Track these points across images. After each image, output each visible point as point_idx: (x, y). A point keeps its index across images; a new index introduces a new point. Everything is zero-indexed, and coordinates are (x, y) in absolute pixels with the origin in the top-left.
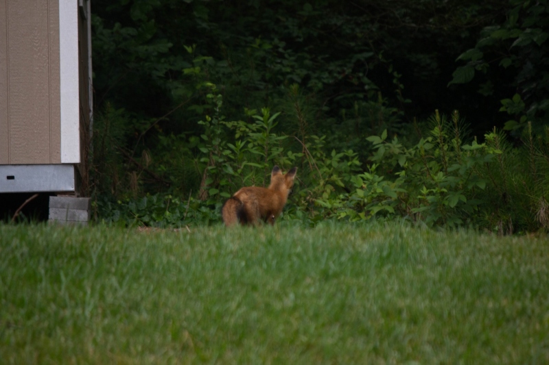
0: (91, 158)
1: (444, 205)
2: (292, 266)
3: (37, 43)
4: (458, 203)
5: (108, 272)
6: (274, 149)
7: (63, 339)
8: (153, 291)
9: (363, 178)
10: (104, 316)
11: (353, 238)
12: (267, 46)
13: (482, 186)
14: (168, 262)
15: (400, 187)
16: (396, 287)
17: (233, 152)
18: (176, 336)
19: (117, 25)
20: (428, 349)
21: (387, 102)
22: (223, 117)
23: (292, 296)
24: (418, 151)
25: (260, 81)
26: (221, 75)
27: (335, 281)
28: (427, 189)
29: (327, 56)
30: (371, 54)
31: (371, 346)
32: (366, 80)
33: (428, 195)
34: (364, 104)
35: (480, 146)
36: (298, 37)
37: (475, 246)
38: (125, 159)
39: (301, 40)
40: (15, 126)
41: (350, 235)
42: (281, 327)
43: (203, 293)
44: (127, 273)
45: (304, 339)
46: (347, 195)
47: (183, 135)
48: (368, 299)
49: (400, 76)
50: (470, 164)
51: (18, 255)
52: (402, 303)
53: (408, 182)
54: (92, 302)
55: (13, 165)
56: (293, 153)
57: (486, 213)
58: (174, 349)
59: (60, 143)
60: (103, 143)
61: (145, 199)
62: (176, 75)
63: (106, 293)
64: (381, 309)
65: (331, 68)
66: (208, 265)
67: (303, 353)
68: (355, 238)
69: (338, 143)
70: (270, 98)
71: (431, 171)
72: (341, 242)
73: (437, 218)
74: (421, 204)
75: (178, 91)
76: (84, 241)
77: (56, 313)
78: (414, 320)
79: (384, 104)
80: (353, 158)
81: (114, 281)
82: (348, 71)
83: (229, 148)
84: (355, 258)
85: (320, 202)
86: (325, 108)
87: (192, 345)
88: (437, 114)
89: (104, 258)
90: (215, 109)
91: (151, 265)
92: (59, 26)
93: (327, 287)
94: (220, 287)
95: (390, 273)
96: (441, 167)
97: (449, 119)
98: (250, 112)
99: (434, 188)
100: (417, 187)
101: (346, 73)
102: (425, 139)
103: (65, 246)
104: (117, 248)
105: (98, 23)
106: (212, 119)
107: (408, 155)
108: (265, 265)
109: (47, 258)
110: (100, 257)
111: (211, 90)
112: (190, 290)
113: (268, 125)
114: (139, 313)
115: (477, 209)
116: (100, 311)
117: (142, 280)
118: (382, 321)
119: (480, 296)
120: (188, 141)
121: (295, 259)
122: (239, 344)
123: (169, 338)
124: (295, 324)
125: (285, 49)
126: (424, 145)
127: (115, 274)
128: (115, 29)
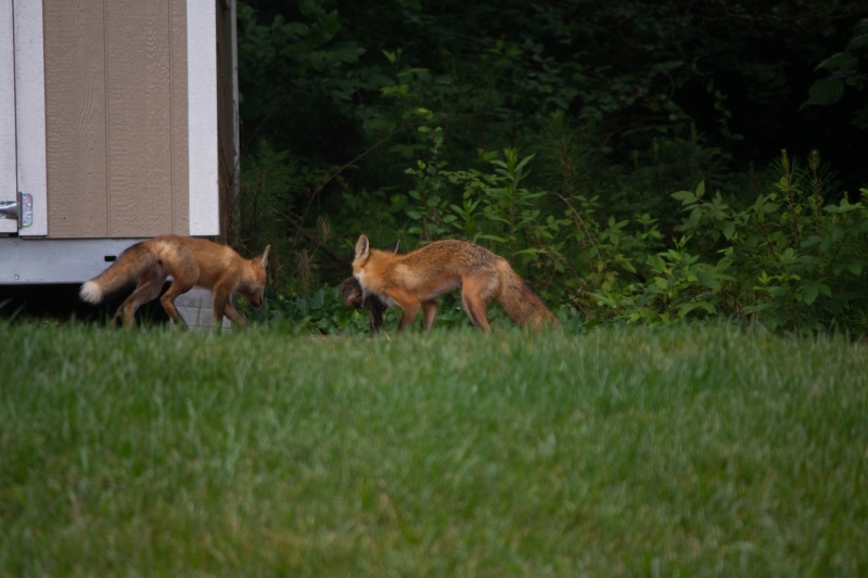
0: (236, 228)
1: (795, 301)
2: (551, 393)
3: (151, 47)
4: (818, 298)
5: (262, 402)
6: (525, 213)
7: (191, 507)
8: (333, 432)
9: (665, 259)
10: (256, 470)
11: (648, 349)
12: (515, 52)
13: (857, 270)
14: (357, 385)
15: (725, 272)
16: (718, 426)
17: (460, 219)
18: (369, 502)
19: (278, 19)
20: (768, 522)
21: (704, 139)
22: (444, 163)
23: (552, 439)
24: (754, 216)
25: (502, 106)
26: (441, 97)
27: (620, 416)
28: (769, 275)
29: (609, 67)
30: (680, 63)
31: (677, 518)
32: (671, 105)
33: (770, 284)
34: (668, 143)
35: (853, 207)
36: (563, 37)
37: (843, 361)
38: (290, 229)
39: (568, 42)
40: (117, 178)
41: (643, 345)
42: (535, 488)
43: (411, 435)
44: (292, 403)
45: (571, 506)
46: (641, 285)
47: (381, 193)
48: (673, 444)
49: (726, 97)
50: (837, 235)
51: (121, 376)
52: (726, 451)
53: (738, 265)
54: (236, 448)
55: (114, 238)
56: (556, 219)
57: (862, 313)
58: (366, 522)
59: (187, 204)
60: (255, 204)
61: (322, 293)
62: (370, 97)
63: (258, 434)
64: (694, 460)
65: (614, 87)
66: (419, 391)
67: (569, 528)
68: (652, 349)
69: (626, 205)
70: (518, 133)
71: (774, 248)
72: (629, 354)
73: (785, 322)
74: (759, 300)
75: (373, 122)
76: (224, 354)
77: (181, 466)
78: (746, 477)
79: (699, 142)
80: (650, 227)
81: (271, 415)
82: (642, 91)
83: (453, 213)
84: (651, 379)
85: (597, 295)
86: (607, 150)
87: (393, 514)
88: (785, 156)
89: (255, 381)
90: (432, 150)
91: (329, 390)
92: (186, 20)
93: (607, 426)
94: (437, 425)
95: (708, 404)
96: (790, 242)
97: (804, 164)
98: (489, 156)
99: (780, 274)
100: (752, 273)
101: (640, 95)
102: (765, 196)
103: (194, 360)
104: (276, 365)
105: (248, 17)
106: (427, 166)
107: (738, 222)
108: (509, 391)
109: (166, 380)
110: (249, 379)
111: (425, 120)
112: (391, 429)
113: (515, 174)
114: (311, 465)
115: (848, 308)
116: (249, 462)
117: (315, 415)
118: (695, 479)
119: (850, 439)
120: (389, 202)
121: (556, 381)
122: (468, 514)
123: (358, 504)
124: (557, 483)
125: (543, 56)
126: (764, 205)
127: (272, 405)
128: (275, 25)
